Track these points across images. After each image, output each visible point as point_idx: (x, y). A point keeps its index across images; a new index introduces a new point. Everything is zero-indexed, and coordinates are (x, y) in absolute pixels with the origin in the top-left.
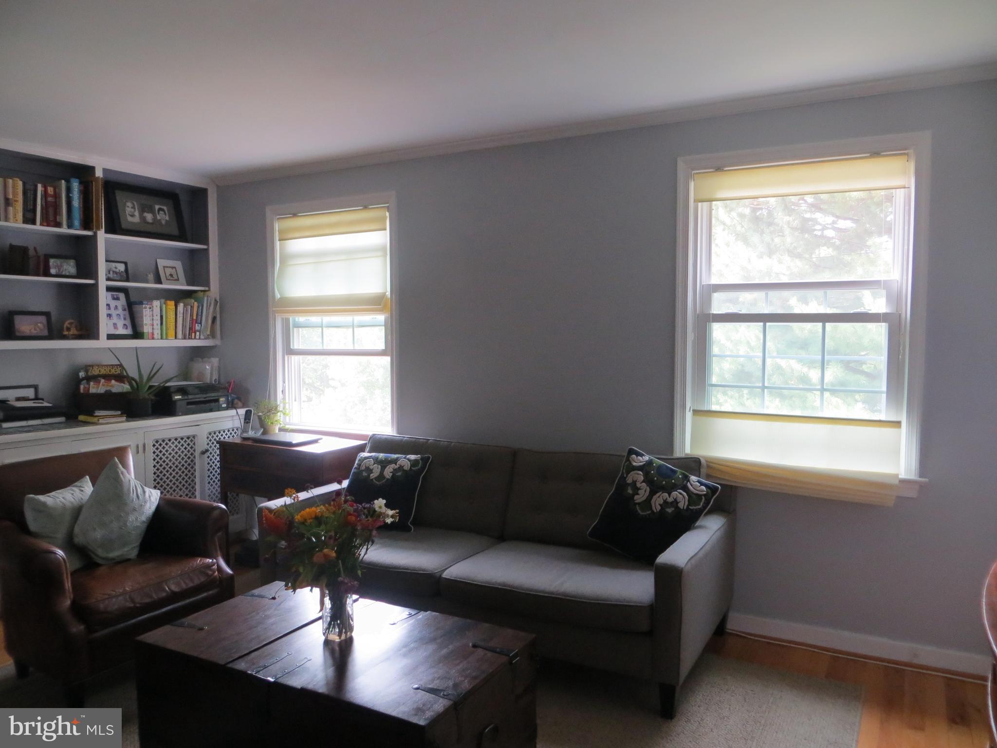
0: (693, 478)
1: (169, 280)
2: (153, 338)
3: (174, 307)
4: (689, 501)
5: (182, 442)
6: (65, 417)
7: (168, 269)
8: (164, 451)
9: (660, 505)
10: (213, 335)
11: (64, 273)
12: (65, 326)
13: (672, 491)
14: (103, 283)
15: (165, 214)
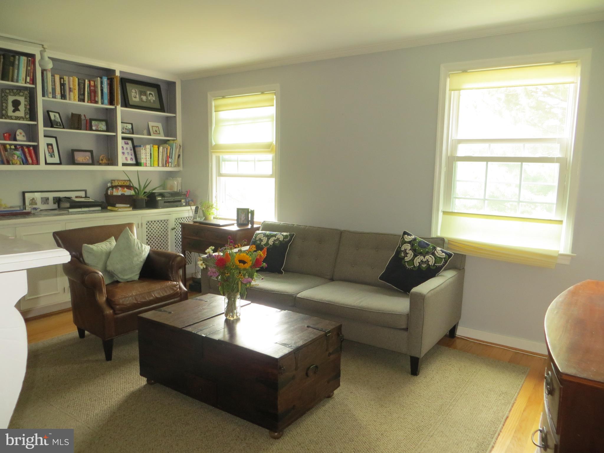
0: (438, 249)
1: (155, 133)
2: (146, 166)
3: (157, 149)
4: (435, 261)
5: (161, 223)
6: (101, 207)
7: (154, 127)
8: (152, 228)
9: (419, 263)
10: (178, 165)
11: (99, 129)
12: (100, 158)
13: (426, 255)
14: (120, 135)
15: (153, 97)
